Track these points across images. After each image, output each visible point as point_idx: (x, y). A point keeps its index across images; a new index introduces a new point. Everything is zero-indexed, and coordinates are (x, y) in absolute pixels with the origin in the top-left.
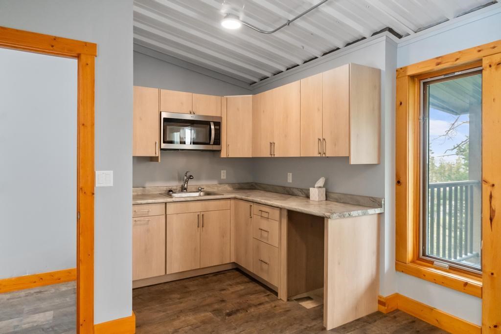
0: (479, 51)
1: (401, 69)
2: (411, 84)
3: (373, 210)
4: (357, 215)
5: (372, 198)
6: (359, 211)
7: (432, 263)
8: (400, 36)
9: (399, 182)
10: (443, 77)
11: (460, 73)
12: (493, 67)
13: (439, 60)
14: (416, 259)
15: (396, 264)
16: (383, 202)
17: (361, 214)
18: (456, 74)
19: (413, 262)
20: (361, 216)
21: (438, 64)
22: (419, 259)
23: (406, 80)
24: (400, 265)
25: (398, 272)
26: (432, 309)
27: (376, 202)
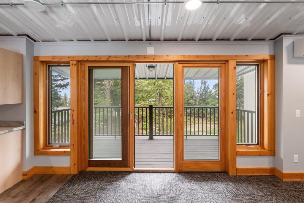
0: (69, 58)
1: (36, 57)
2: (41, 65)
3: (18, 128)
4: (4, 133)
5: (18, 121)
6: (6, 131)
7: (52, 146)
8: (35, 41)
9: (36, 112)
10: (56, 65)
11: (63, 64)
12: (73, 65)
13: (54, 57)
14: (45, 146)
15: (34, 152)
16: (25, 123)
17: (8, 132)
18: (62, 64)
19: (43, 148)
20: (7, 133)
21: (53, 59)
22: (47, 146)
23: (39, 63)
24: (36, 152)
25: (35, 156)
26: (51, 167)
27: (21, 123)
